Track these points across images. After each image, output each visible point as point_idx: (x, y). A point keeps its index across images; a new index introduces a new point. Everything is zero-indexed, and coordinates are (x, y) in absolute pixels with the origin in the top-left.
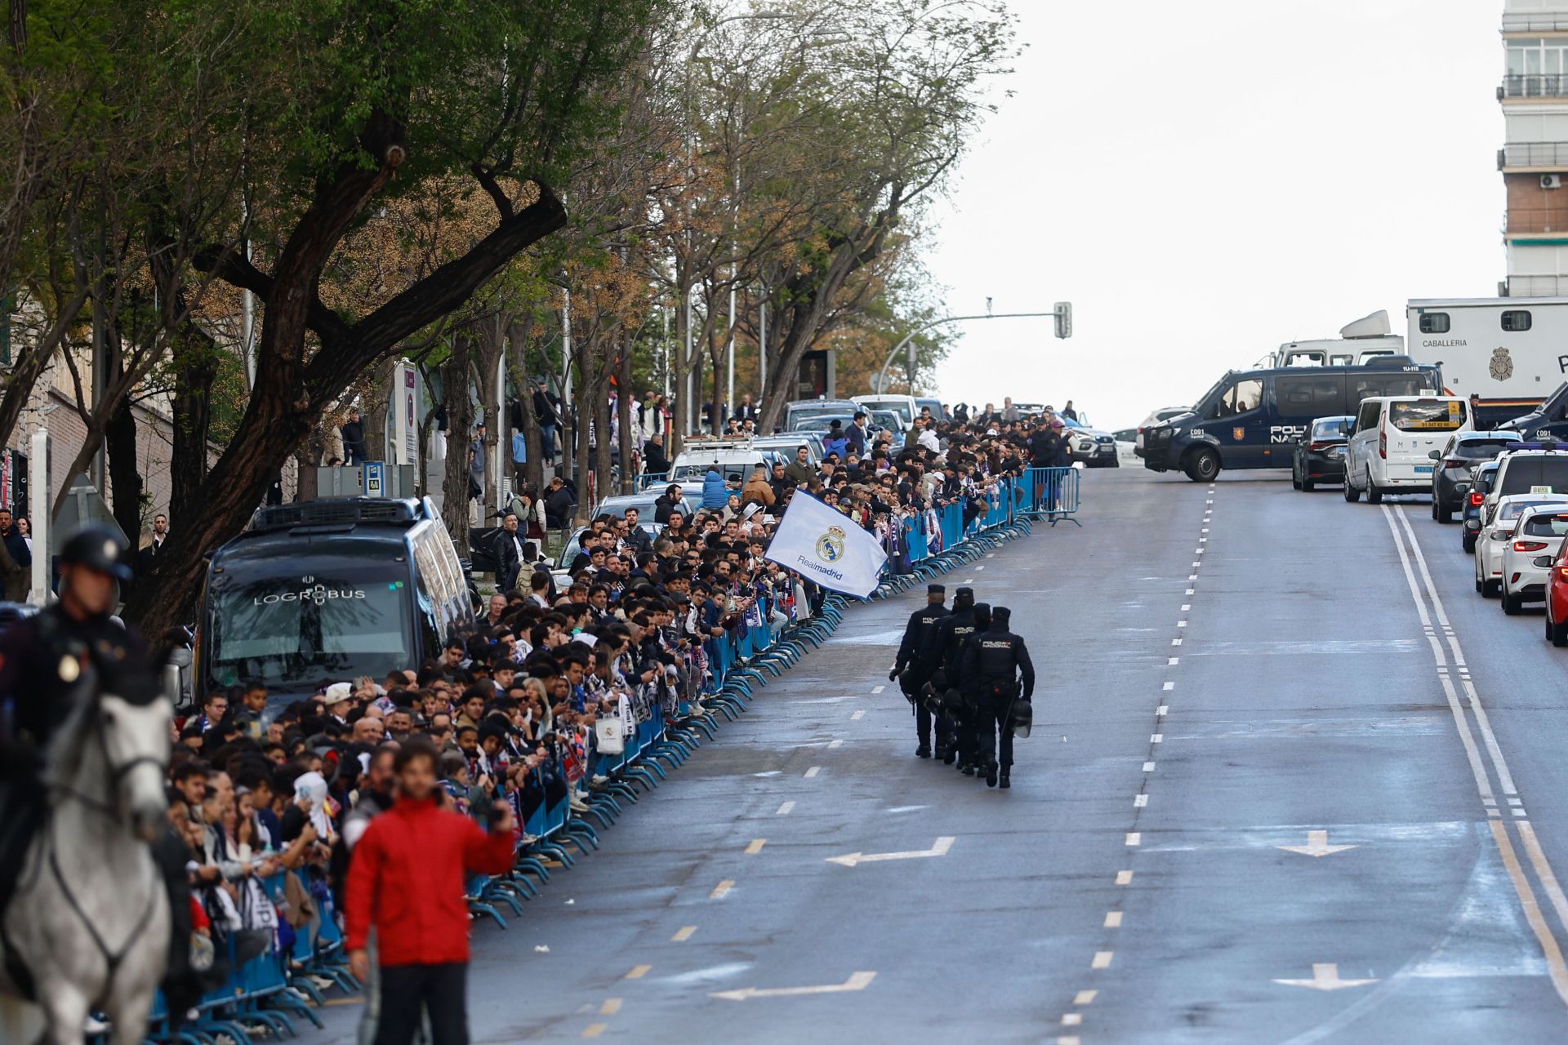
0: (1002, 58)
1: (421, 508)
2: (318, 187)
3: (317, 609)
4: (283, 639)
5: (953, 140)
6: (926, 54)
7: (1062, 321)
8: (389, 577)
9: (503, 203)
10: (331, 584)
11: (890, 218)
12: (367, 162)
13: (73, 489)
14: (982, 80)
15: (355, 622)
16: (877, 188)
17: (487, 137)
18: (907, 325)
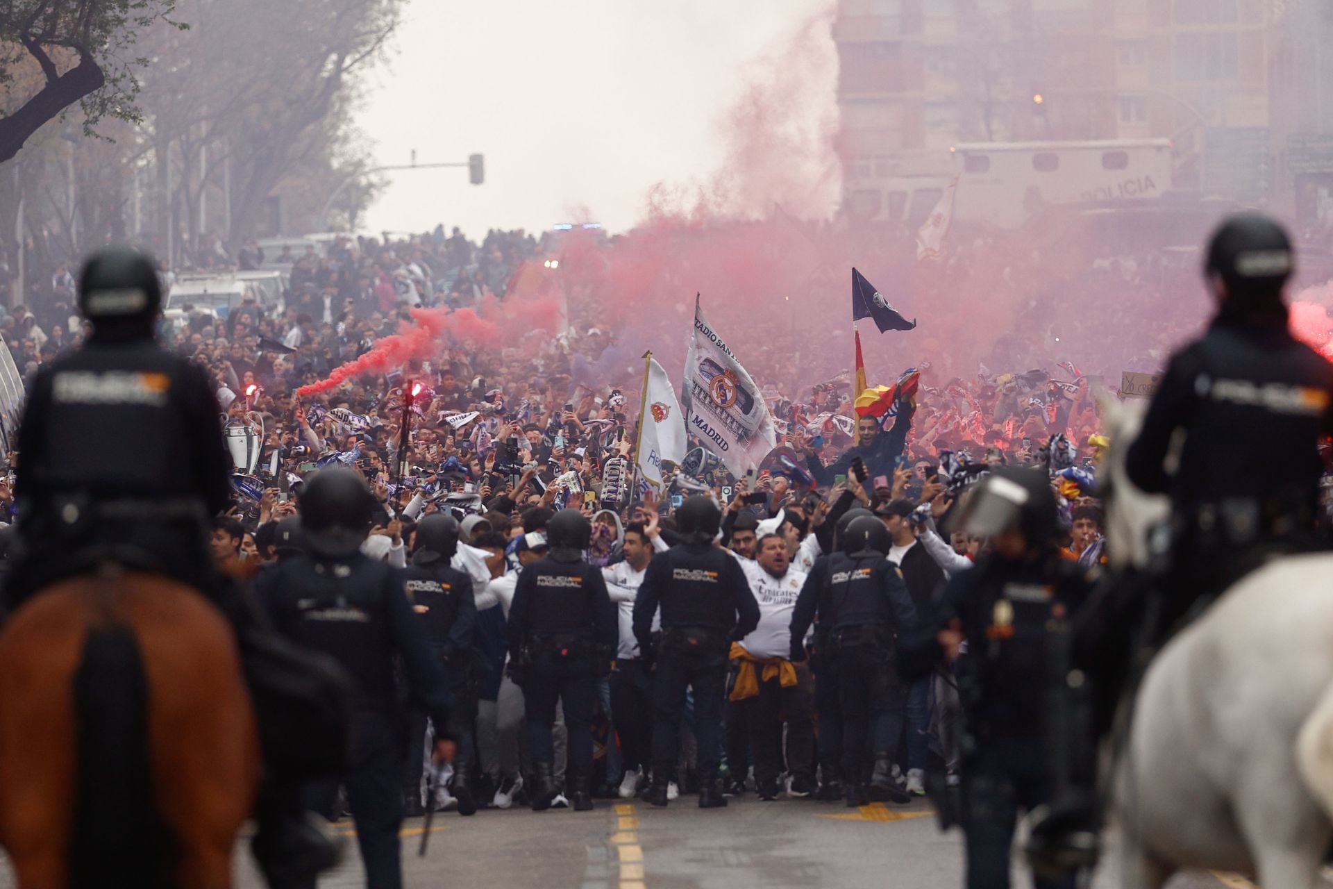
5: (390, 15)
7: (476, 169)
9: (48, 67)
11: (334, 82)
16: (325, 56)
17: (35, 8)
18: (341, 175)
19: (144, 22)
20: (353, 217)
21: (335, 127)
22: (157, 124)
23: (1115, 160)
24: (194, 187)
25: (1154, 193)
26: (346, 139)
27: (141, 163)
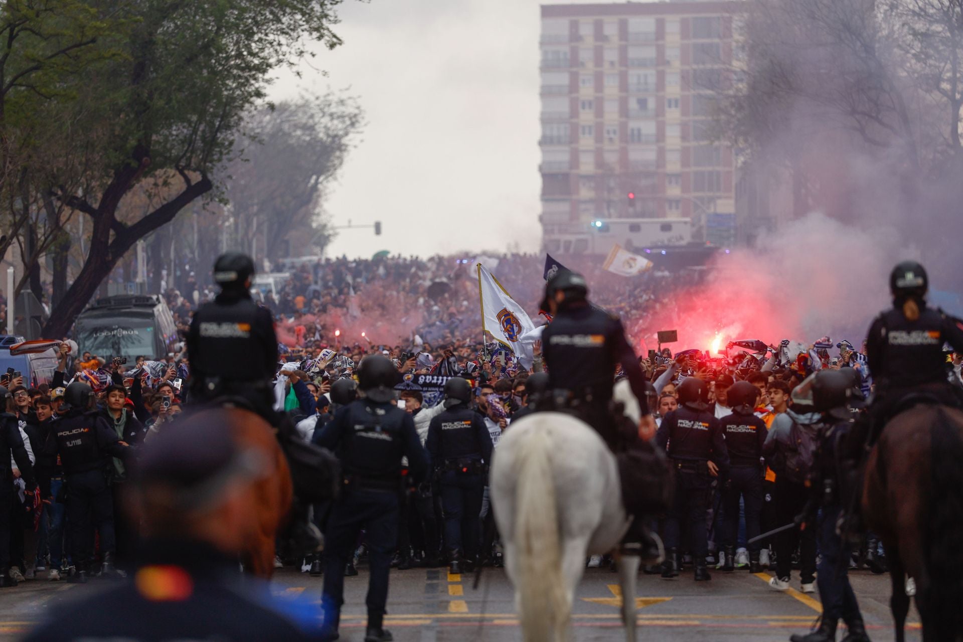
0: (360, 127)
1: (158, 299)
2: (115, 174)
3: (119, 338)
4: (105, 350)
5: (340, 158)
6: (329, 125)
7: (378, 228)
8: (146, 326)
9: (187, 180)
10: (124, 328)
11: (315, 188)
12: (134, 164)
13: (22, 291)
14: (351, 136)
15: (133, 343)
16: (310, 177)
17: (181, 154)
18: (316, 231)
19: (230, 160)
20: (322, 249)
21: (314, 208)
22: (234, 206)
23: (666, 227)
24: (250, 235)
25: (683, 243)
26: (318, 214)
27: (227, 224)
